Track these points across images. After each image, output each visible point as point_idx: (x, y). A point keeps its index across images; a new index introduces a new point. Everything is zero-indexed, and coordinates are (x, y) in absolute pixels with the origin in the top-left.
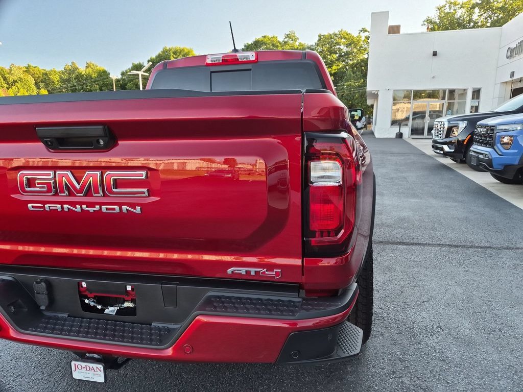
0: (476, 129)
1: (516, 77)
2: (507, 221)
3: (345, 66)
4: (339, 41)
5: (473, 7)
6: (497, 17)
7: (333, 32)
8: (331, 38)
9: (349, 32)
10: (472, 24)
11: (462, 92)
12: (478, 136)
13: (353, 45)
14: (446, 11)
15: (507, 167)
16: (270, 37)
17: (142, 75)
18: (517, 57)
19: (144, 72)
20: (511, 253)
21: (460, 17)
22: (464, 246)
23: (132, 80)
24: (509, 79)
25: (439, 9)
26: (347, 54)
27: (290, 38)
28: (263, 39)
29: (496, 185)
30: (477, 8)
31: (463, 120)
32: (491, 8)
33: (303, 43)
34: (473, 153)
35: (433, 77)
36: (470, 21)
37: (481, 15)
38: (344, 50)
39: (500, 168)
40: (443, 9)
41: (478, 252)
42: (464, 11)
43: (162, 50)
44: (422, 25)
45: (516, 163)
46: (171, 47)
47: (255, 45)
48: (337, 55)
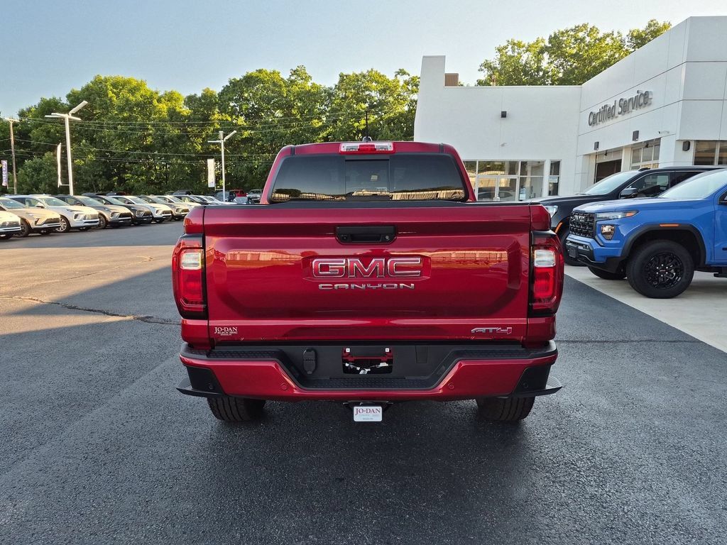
0: (573, 216)
1: (601, 148)
2: (616, 317)
3: (379, 121)
4: (370, 85)
5: (542, 51)
6: (571, 66)
7: (360, 72)
8: (358, 80)
9: (382, 74)
10: (541, 73)
11: (536, 164)
12: (574, 224)
13: (388, 91)
14: (508, 54)
15: (610, 259)
16: (269, 71)
17: (69, 119)
18: (601, 125)
19: (73, 115)
20: (627, 346)
21: (526, 63)
22: (581, 342)
23: (41, 125)
24: (592, 151)
25: (499, 50)
26: (381, 103)
27: (299, 75)
28: (258, 74)
29: (596, 281)
30: (546, 53)
31: (553, 204)
32: (563, 55)
33: (318, 83)
34: (570, 244)
35: (503, 145)
36: (539, 69)
37: (551, 62)
38: (376, 98)
39: (602, 261)
40: (504, 51)
41: (596, 345)
42: (530, 56)
43: (93, 80)
44: (479, 70)
45: (619, 255)
46: (108, 76)
47: (246, 82)
48: (367, 105)
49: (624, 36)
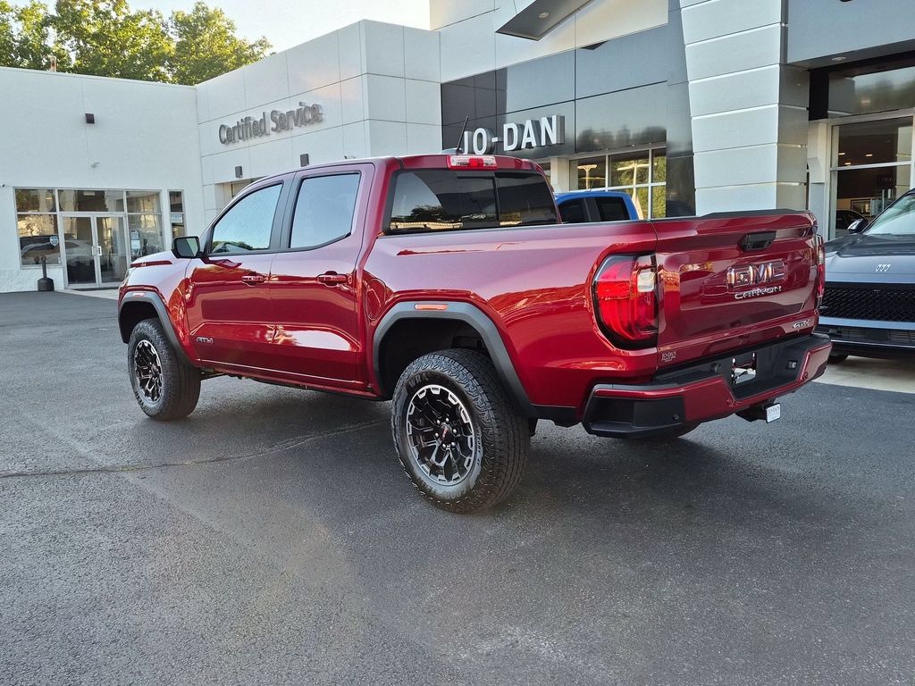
18: (243, 144)
24: (232, 179)
35: (94, 166)
49: (165, 19)
